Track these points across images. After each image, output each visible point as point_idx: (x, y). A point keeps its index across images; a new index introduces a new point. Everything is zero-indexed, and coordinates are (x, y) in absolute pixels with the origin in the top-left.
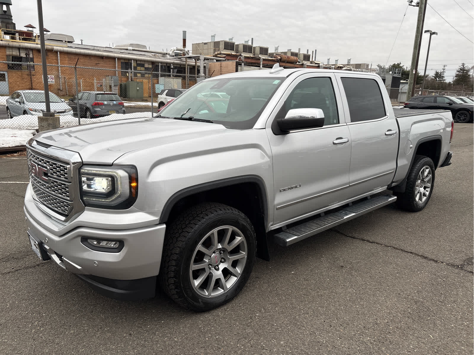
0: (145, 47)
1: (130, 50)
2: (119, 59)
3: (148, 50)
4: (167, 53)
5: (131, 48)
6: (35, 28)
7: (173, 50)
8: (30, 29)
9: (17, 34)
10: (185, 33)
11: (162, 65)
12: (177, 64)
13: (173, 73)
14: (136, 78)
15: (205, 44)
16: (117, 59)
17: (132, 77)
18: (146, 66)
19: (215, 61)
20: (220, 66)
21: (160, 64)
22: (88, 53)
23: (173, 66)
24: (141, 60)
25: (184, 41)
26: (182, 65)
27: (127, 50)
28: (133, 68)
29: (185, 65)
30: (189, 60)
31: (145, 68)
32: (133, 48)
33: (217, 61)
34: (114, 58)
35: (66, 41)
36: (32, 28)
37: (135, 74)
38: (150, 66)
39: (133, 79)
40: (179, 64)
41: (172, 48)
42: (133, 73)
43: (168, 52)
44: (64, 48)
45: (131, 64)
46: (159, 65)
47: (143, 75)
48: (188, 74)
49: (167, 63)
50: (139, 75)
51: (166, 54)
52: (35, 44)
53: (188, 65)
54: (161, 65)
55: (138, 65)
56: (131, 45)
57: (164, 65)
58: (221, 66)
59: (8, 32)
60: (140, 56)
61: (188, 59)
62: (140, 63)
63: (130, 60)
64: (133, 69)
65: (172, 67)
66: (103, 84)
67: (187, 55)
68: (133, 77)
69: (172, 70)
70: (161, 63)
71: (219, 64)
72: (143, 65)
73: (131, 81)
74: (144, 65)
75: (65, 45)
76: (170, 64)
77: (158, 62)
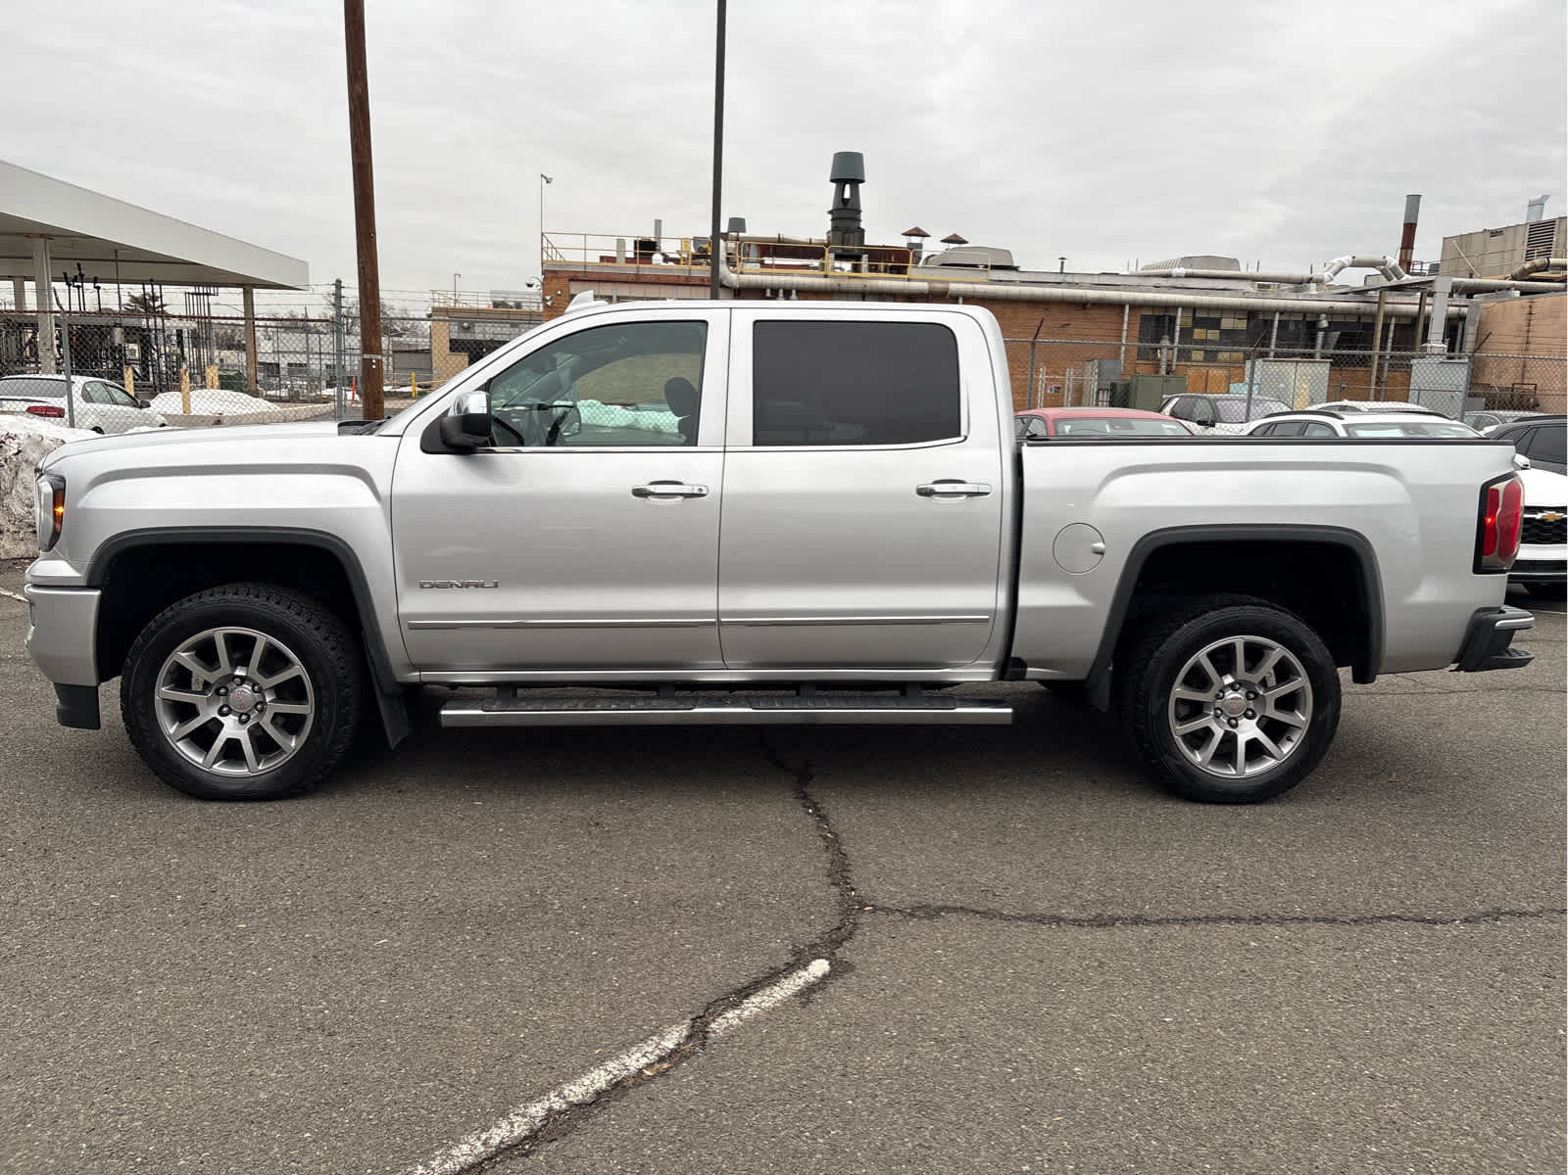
0: (1233, 263)
1: (1178, 277)
2: (1136, 306)
3: (1243, 272)
4: (1311, 279)
5: (1182, 271)
6: (928, 236)
7: (1340, 265)
8: (915, 240)
9: (865, 257)
10: (1414, 201)
11: (1285, 318)
12: (1345, 313)
13: (1323, 347)
14: (1189, 364)
15: (1495, 233)
16: (1127, 307)
17: (1171, 361)
18: (1227, 323)
19: (1517, 293)
20: (1527, 310)
21: (1277, 315)
22: (1005, 293)
23: (1329, 323)
24: (1209, 308)
25: (1410, 230)
26: (1365, 314)
27: (1168, 276)
28: (1177, 334)
29: (1374, 316)
30: (1399, 295)
31: (1223, 332)
32: (1190, 271)
33: (1523, 294)
34: (1118, 306)
35: (986, 266)
36: (920, 238)
37: (1184, 355)
38: (1242, 325)
39: (1174, 368)
40: (1354, 312)
41: (1335, 261)
42: (1176, 350)
43: (1316, 274)
44: (976, 286)
45: (1173, 320)
46: (1272, 321)
47: (1211, 357)
48: (1383, 347)
49: (1304, 312)
50: (1198, 355)
51: (1309, 282)
52: (904, 279)
53: (1388, 316)
54: (1280, 321)
55: (1198, 323)
56: (1187, 261)
57: (1292, 318)
58: (1531, 314)
59: (846, 253)
60: (1206, 295)
61: (1388, 293)
62: (1205, 317)
63: (1170, 307)
64: (1177, 340)
65: (1324, 324)
66: (1064, 385)
67: (1395, 279)
68: (1175, 363)
69: (1321, 335)
70: (1281, 313)
71: (1522, 307)
72: (1215, 324)
73: (1168, 373)
74: (1218, 321)
75: (983, 277)
76: (1317, 313)
77: (1272, 311)
